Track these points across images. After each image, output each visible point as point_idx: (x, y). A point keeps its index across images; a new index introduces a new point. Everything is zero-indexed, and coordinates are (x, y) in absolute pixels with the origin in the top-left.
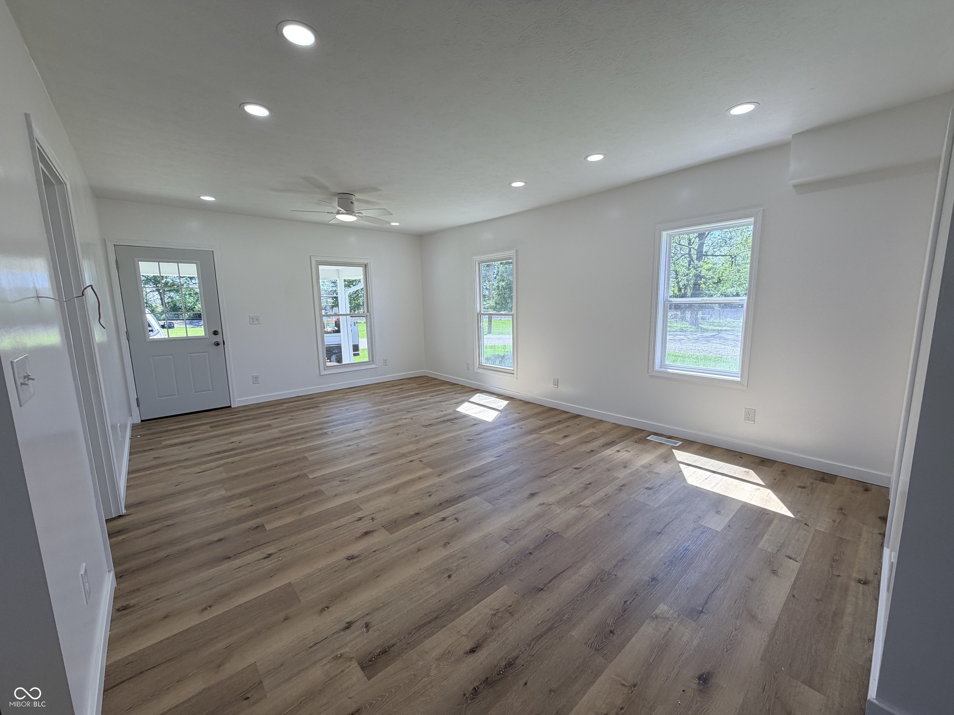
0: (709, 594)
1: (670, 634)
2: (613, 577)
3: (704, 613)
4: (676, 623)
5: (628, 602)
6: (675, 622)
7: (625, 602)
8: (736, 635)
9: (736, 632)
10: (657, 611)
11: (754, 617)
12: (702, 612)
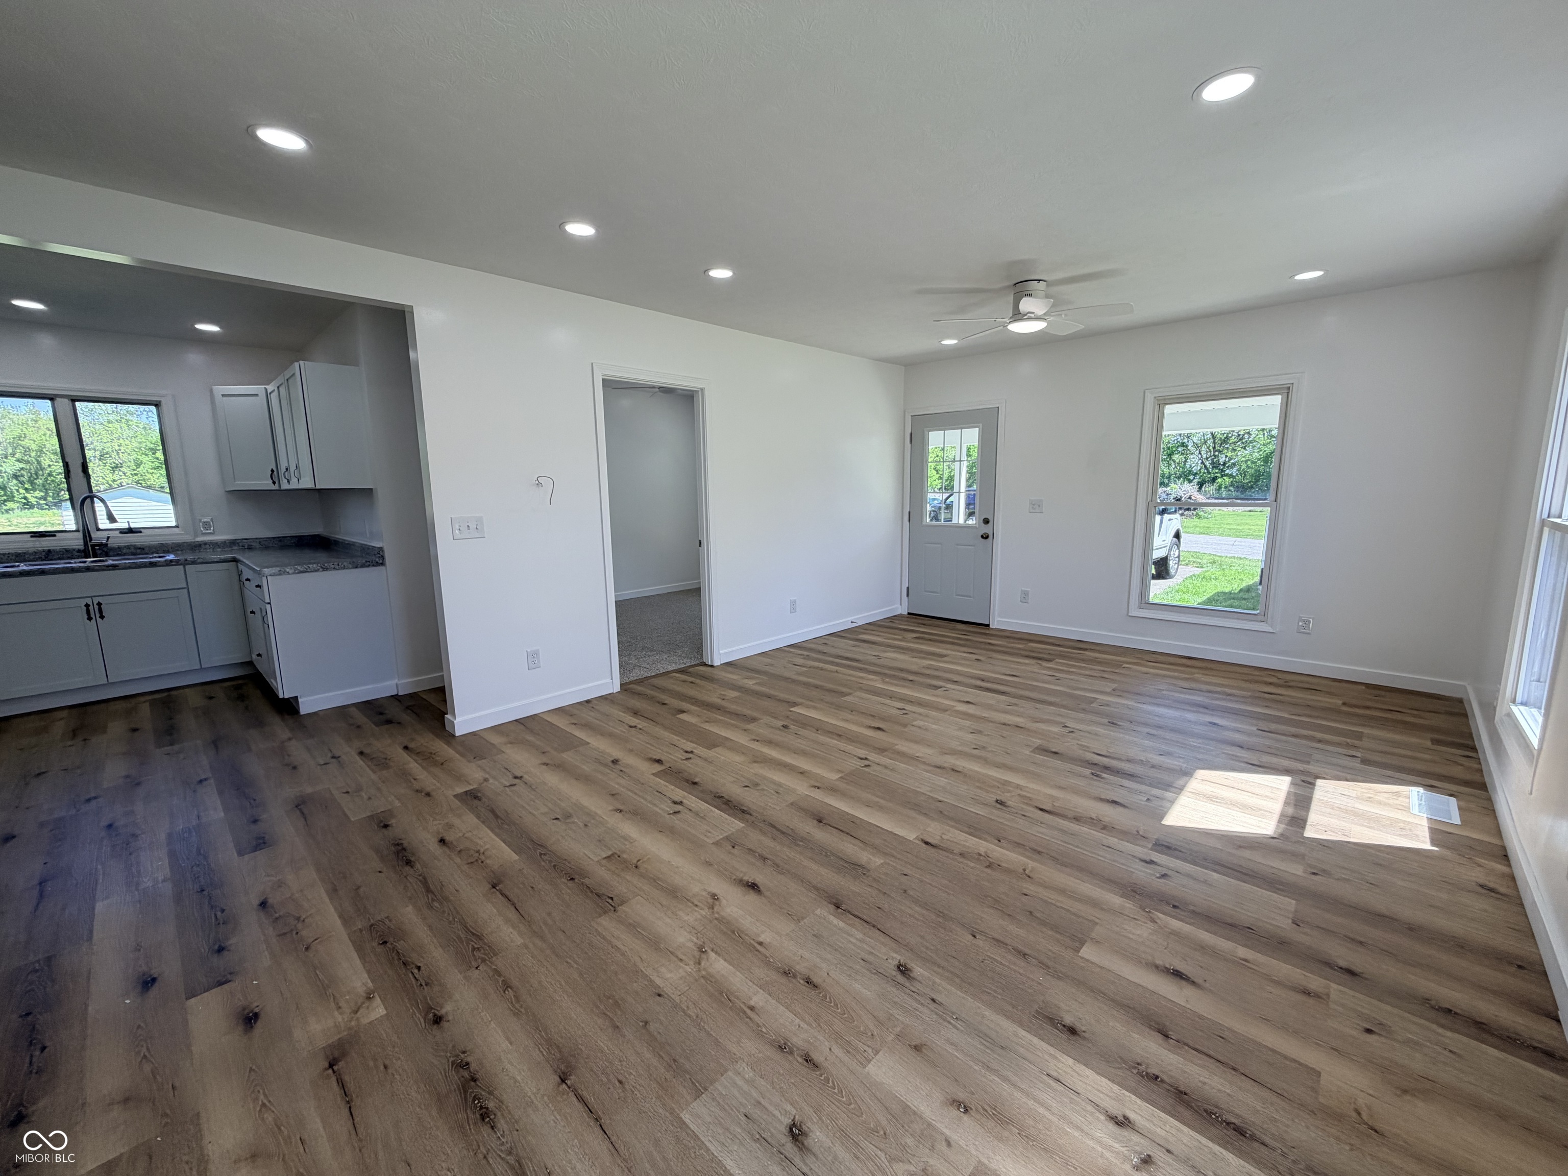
0: (352, 1100)
1: (333, 1004)
2: (474, 964)
3: (326, 1069)
4: (340, 1020)
5: (416, 971)
6: (343, 1019)
7: (419, 968)
8: (257, 1099)
9: (260, 1103)
10: (378, 1001)
11: (254, 1157)
12: (331, 1066)
